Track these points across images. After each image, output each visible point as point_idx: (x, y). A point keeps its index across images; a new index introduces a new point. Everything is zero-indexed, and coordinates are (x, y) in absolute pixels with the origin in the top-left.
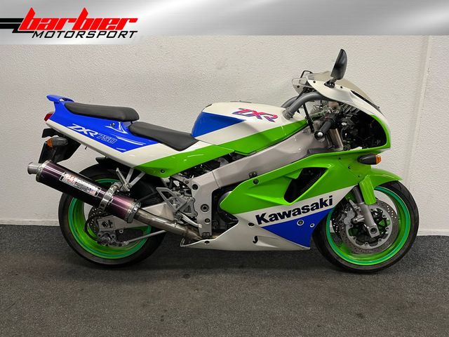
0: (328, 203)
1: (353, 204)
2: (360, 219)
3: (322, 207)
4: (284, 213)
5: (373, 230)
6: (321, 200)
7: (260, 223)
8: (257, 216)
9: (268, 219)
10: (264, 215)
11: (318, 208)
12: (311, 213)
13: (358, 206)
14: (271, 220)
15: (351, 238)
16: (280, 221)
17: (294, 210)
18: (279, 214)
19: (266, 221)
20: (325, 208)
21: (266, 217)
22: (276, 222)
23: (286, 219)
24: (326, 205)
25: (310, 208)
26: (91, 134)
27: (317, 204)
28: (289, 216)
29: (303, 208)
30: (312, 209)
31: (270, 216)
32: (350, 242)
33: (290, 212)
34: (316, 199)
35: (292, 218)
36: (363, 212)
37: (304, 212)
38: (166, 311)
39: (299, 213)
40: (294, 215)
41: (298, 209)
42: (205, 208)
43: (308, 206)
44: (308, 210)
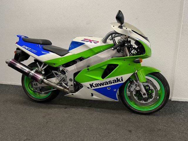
0: (121, 80)
1: (135, 82)
2: (138, 88)
3: (118, 82)
4: (101, 83)
5: (144, 94)
6: (117, 79)
7: (91, 87)
8: (90, 84)
9: (95, 86)
10: (93, 84)
11: (116, 82)
12: (113, 84)
13: (137, 83)
14: (96, 86)
15: (135, 97)
16: (100, 87)
17: (105, 82)
18: (99, 84)
19: (94, 87)
20: (119, 83)
21: (94, 85)
22: (98, 87)
23: (102, 86)
24: (120, 81)
25: (112, 82)
26: (29, 49)
27: (115, 80)
28: (103, 85)
29: (109, 82)
30: (113, 83)
31: (95, 84)
32: (135, 99)
33: (103, 83)
34: (115, 78)
35: (105, 86)
36: (139, 86)
37: (110, 84)
38: (50, 120)
39: (108, 84)
40: (105, 84)
41: (107, 82)
42: (71, 80)
43: (111, 81)
44: (112, 83)
